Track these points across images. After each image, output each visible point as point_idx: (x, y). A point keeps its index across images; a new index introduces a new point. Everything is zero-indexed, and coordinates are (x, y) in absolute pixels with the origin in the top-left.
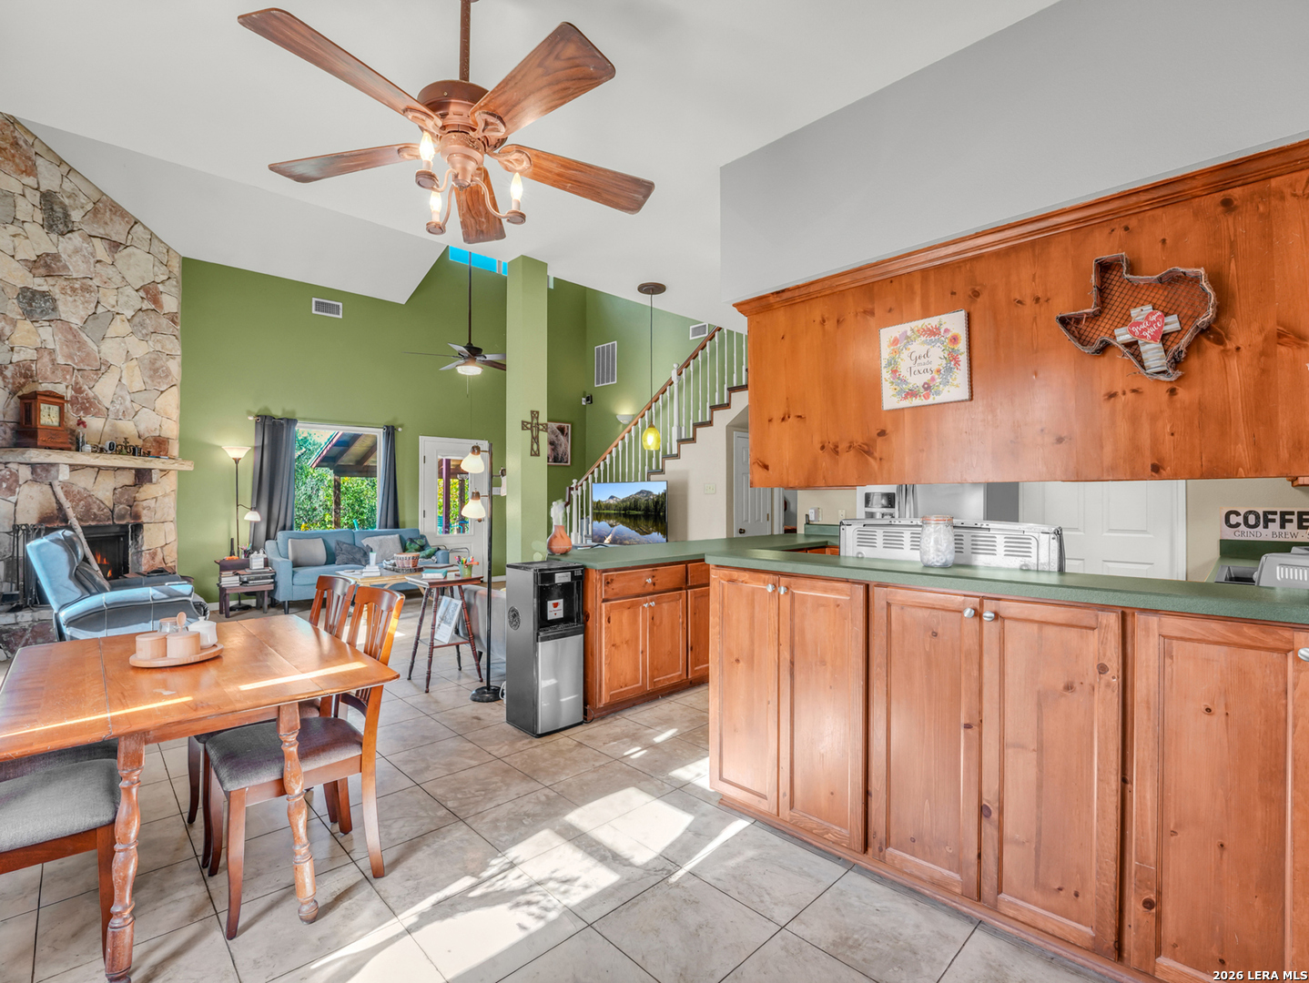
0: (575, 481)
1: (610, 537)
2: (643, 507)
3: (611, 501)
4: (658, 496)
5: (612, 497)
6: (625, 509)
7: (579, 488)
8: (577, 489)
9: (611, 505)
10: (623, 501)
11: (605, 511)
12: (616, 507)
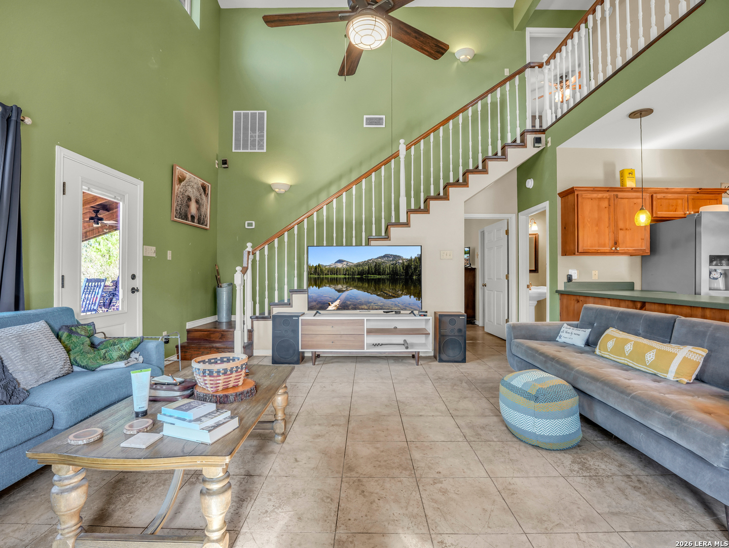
0: (249, 245)
1: (337, 303)
2: (388, 271)
3: (340, 266)
4: (410, 260)
5: (340, 261)
6: (361, 273)
7: (258, 253)
8: (254, 254)
9: (340, 269)
10: (358, 265)
11: (329, 276)
12: (347, 271)
